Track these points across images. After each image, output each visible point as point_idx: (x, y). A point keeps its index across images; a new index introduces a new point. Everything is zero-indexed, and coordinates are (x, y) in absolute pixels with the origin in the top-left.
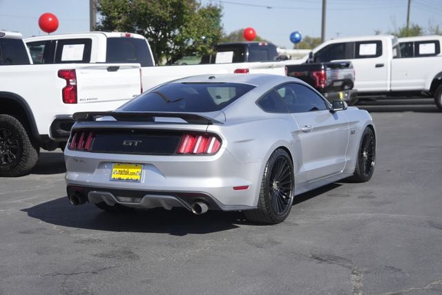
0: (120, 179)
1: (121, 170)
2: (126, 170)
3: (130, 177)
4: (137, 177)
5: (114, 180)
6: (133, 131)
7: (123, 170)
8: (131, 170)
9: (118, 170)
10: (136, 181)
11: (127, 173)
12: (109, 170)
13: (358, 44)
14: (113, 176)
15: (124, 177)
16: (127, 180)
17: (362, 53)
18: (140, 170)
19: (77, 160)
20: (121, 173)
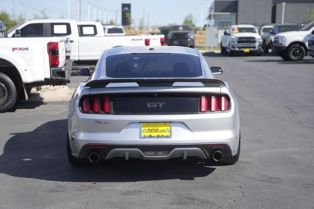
0: (150, 136)
1: (150, 128)
2: (155, 128)
3: (160, 134)
4: (168, 134)
5: (145, 137)
6: (156, 95)
7: (152, 128)
8: (160, 128)
9: (147, 128)
10: (168, 137)
11: (157, 131)
12: (138, 129)
13: (52, 25)
14: (143, 134)
15: (155, 134)
16: (158, 137)
17: (56, 31)
18: (169, 128)
19: (100, 122)
20: (151, 131)
